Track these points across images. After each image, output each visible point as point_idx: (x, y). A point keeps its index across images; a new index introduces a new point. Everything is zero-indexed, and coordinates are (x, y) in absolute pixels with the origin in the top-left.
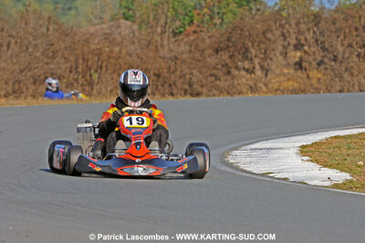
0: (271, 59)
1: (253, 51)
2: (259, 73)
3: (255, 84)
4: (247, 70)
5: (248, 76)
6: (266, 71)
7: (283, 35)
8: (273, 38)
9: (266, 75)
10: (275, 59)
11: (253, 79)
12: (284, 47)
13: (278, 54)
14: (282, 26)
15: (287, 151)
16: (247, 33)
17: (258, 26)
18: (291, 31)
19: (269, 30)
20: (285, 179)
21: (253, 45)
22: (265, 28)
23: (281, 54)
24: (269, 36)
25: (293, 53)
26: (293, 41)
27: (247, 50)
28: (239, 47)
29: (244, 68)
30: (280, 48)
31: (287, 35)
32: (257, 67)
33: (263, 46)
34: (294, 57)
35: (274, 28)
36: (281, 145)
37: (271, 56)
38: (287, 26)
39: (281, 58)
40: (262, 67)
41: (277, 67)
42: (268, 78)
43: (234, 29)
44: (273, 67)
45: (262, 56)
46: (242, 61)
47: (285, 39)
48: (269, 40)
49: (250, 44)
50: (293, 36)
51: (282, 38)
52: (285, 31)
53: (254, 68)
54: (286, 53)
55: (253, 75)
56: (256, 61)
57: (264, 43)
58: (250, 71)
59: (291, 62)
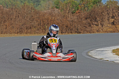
0: (104, 21)
1: (98, 19)
2: (100, 26)
3: (99, 30)
4: (96, 25)
5: (97, 27)
6: (102, 25)
7: (108, 14)
8: (104, 15)
9: (102, 27)
10: (105, 21)
11: (98, 28)
12: (108, 17)
13: (106, 20)
14: (107, 11)
15: (108, 51)
16: (96, 13)
17: (100, 11)
18: (111, 12)
19: (103, 12)
20: (107, 61)
21: (98, 17)
22: (102, 11)
23: (107, 20)
24: (103, 14)
25: (111, 20)
26: (111, 16)
27: (96, 18)
28: (93, 17)
29: (95, 24)
30: (107, 18)
31: (109, 13)
32: (99, 24)
33: (101, 17)
34: (111, 21)
35: (105, 11)
36: (106, 49)
37: (104, 20)
38: (109, 11)
39: (107, 21)
40: (101, 24)
41: (106, 24)
42: (103, 27)
43: (92, 11)
44: (105, 24)
45: (101, 20)
46: (94, 22)
47: (108, 15)
48: (103, 15)
49: (97, 16)
50: (111, 14)
51: (107, 14)
52: (109, 12)
53: (98, 24)
54: (109, 20)
55: (98, 27)
56: (99, 22)
57: (101, 16)
58: (97, 25)
59: (110, 22)
